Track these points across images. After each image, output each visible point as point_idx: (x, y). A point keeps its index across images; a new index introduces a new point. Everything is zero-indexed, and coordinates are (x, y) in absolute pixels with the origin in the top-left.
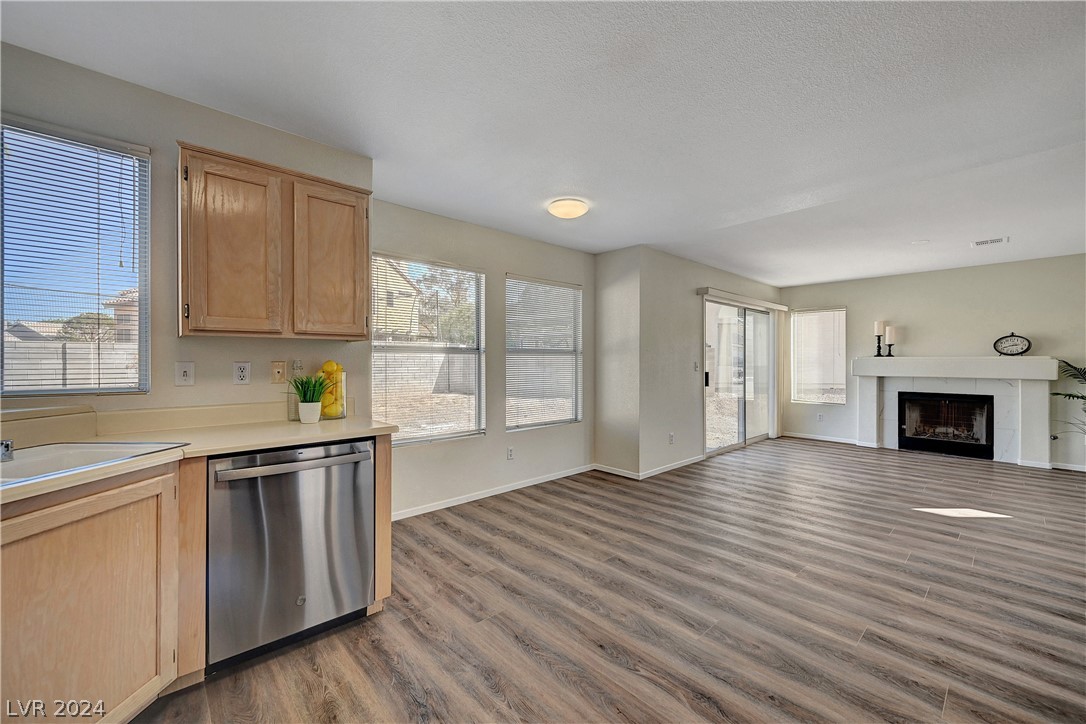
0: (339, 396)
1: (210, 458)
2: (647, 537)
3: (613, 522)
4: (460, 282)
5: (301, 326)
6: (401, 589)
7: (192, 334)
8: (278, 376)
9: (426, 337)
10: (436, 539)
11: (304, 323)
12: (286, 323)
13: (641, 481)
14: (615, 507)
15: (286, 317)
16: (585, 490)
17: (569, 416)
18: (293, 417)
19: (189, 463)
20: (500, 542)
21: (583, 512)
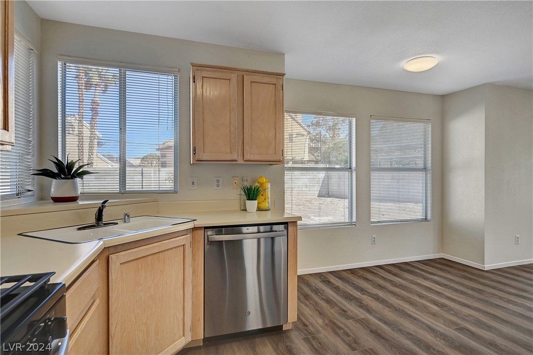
0: (267, 197)
1: (206, 228)
2: (495, 317)
3: (460, 299)
4: (335, 125)
5: (247, 157)
6: (303, 319)
7: (197, 162)
8: (235, 185)
9: (313, 161)
10: (323, 290)
11: (249, 154)
12: (240, 155)
13: (487, 271)
14: (461, 288)
15: (240, 152)
16: (434, 272)
17: (420, 216)
18: (242, 208)
19: (196, 230)
20: (366, 299)
21: (433, 288)
